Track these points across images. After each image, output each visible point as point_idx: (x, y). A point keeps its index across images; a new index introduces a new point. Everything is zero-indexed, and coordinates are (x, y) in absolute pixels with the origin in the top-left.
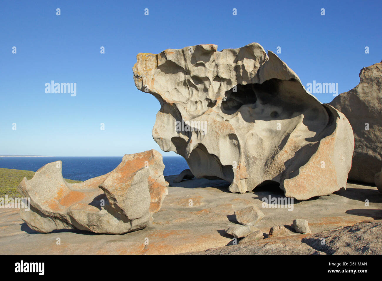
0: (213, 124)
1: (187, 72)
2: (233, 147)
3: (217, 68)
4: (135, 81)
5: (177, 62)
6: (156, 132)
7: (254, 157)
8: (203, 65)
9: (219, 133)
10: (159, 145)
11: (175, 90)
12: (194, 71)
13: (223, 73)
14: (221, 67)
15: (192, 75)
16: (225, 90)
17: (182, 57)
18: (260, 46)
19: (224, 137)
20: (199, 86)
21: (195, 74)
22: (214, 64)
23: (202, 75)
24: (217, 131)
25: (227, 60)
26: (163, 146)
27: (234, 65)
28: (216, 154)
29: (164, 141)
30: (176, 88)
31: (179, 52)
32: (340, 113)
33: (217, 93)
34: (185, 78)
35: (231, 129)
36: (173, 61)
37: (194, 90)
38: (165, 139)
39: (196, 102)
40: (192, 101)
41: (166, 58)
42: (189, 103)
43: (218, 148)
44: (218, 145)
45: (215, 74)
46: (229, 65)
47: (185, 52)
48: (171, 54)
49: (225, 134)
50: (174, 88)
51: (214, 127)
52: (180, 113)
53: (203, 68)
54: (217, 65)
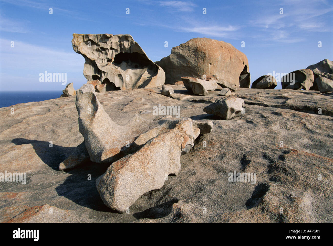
0: (112, 70)
1: (98, 45)
2: (120, 80)
3: (112, 44)
4: (73, 48)
5: (94, 40)
6: (85, 73)
7: (128, 84)
8: (106, 42)
9: (114, 74)
10: (86, 78)
11: (92, 53)
12: (101, 45)
13: (114, 46)
14: (113, 43)
15: (100, 46)
16: (115, 54)
17: (96, 38)
18: (131, 36)
19: (117, 75)
20: (103, 52)
21: (102, 46)
22: (110, 42)
23: (105, 47)
24: (114, 73)
25: (116, 40)
26: (88, 79)
27: (119, 43)
28: (114, 82)
29: (89, 77)
30: (92, 52)
31: (95, 36)
32: (160, 68)
33: (111, 55)
34: (97, 48)
35: (119, 72)
36: (92, 40)
37: (101, 54)
38: (89, 76)
39: (102, 59)
40: (100, 59)
41: (89, 38)
42: (99, 59)
43: (114, 80)
44: (114, 79)
45: (111, 46)
46: (117, 43)
47: (98, 36)
48: (91, 36)
49: (117, 74)
50: (91, 52)
51: (112, 71)
52: (96, 64)
53: (106, 44)
54: (112, 43)
